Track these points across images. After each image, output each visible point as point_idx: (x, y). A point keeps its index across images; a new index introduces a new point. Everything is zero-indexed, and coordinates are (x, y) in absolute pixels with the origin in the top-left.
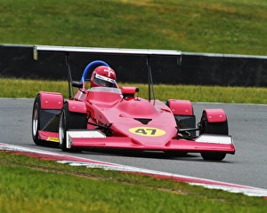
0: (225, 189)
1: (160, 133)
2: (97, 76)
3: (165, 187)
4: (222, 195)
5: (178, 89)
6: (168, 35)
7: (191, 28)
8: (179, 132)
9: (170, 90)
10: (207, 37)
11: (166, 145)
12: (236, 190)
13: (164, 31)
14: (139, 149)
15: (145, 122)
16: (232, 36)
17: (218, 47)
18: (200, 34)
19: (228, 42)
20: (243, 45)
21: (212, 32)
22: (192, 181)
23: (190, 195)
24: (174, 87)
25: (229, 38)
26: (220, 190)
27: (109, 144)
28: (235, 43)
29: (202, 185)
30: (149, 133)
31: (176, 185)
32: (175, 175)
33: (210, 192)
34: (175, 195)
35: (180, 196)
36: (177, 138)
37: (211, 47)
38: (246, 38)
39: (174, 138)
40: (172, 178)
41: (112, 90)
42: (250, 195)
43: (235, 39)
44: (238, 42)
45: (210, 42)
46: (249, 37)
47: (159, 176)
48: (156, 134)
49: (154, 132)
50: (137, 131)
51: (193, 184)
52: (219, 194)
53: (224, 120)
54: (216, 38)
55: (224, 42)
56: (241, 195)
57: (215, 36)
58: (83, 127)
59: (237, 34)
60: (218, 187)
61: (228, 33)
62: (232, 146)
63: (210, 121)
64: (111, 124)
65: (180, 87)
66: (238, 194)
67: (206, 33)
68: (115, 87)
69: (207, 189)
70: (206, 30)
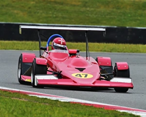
0: (48, 98)
1: (90, 76)
2: (55, 44)
3: (15, 97)
4: (47, 101)
5: (23, 43)
6: (17, 14)
7: (30, 10)
8: (101, 76)
9: (19, 44)
10: (38, 15)
11: (93, 83)
12: (54, 99)
13: (16, 11)
14: (77, 86)
15: (81, 70)
16: (53, 14)
17: (45, 20)
18: (35, 13)
19: (51, 17)
20: (58, 19)
21: (41, 12)
22: (30, 94)
23: (29, 101)
24: (21, 42)
25: (51, 15)
26: (46, 99)
27: (59, 83)
28: (54, 18)
29: (36, 96)
30: (83, 77)
31: (22, 96)
32: (21, 91)
33: (40, 100)
34: (21, 101)
35: (24, 102)
36: (100, 79)
37: (41, 20)
38: (60, 15)
39: (98, 79)
40: (19, 92)
41: (64, 51)
42: (62, 101)
43: (54, 16)
44: (56, 17)
45: (41, 17)
46: (62, 14)
47: (12, 91)
48: (88, 77)
49: (86, 76)
50: (76, 76)
51: (31, 95)
52: (45, 101)
53: (127, 68)
54: (44, 15)
55: (48, 17)
56: (57, 101)
57: (43, 14)
58: (45, 73)
59: (55, 13)
60: (45, 97)
61: (50, 12)
62: (131, 84)
63: (119, 69)
64: (61, 72)
65: (24, 42)
66: (55, 100)
67: (38, 13)
68: (66, 49)
69: (39, 98)
70: (39, 11)
